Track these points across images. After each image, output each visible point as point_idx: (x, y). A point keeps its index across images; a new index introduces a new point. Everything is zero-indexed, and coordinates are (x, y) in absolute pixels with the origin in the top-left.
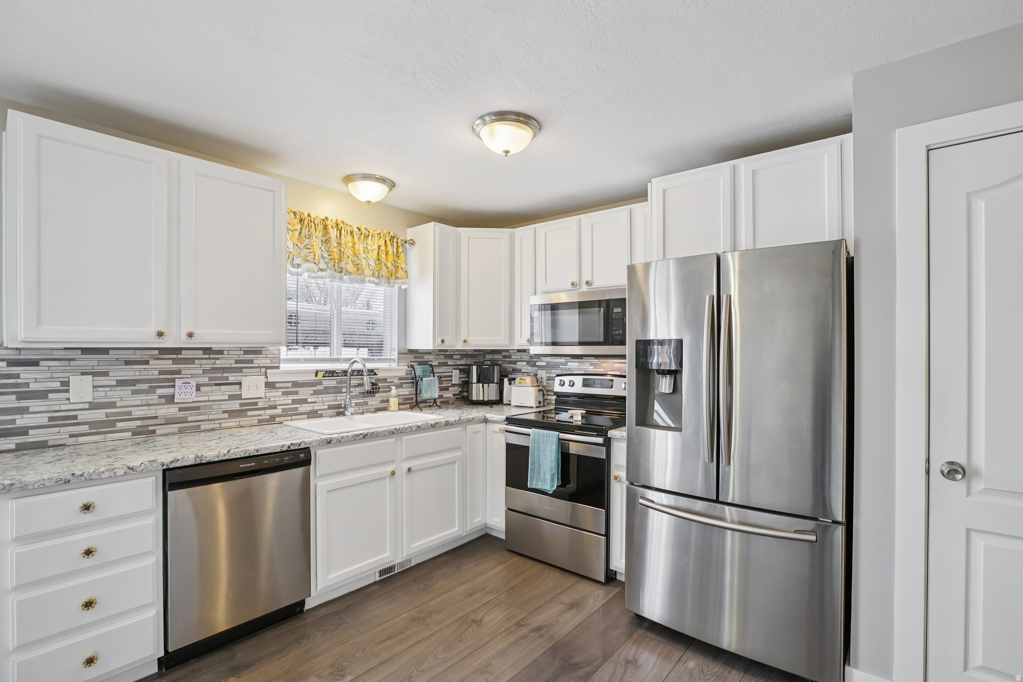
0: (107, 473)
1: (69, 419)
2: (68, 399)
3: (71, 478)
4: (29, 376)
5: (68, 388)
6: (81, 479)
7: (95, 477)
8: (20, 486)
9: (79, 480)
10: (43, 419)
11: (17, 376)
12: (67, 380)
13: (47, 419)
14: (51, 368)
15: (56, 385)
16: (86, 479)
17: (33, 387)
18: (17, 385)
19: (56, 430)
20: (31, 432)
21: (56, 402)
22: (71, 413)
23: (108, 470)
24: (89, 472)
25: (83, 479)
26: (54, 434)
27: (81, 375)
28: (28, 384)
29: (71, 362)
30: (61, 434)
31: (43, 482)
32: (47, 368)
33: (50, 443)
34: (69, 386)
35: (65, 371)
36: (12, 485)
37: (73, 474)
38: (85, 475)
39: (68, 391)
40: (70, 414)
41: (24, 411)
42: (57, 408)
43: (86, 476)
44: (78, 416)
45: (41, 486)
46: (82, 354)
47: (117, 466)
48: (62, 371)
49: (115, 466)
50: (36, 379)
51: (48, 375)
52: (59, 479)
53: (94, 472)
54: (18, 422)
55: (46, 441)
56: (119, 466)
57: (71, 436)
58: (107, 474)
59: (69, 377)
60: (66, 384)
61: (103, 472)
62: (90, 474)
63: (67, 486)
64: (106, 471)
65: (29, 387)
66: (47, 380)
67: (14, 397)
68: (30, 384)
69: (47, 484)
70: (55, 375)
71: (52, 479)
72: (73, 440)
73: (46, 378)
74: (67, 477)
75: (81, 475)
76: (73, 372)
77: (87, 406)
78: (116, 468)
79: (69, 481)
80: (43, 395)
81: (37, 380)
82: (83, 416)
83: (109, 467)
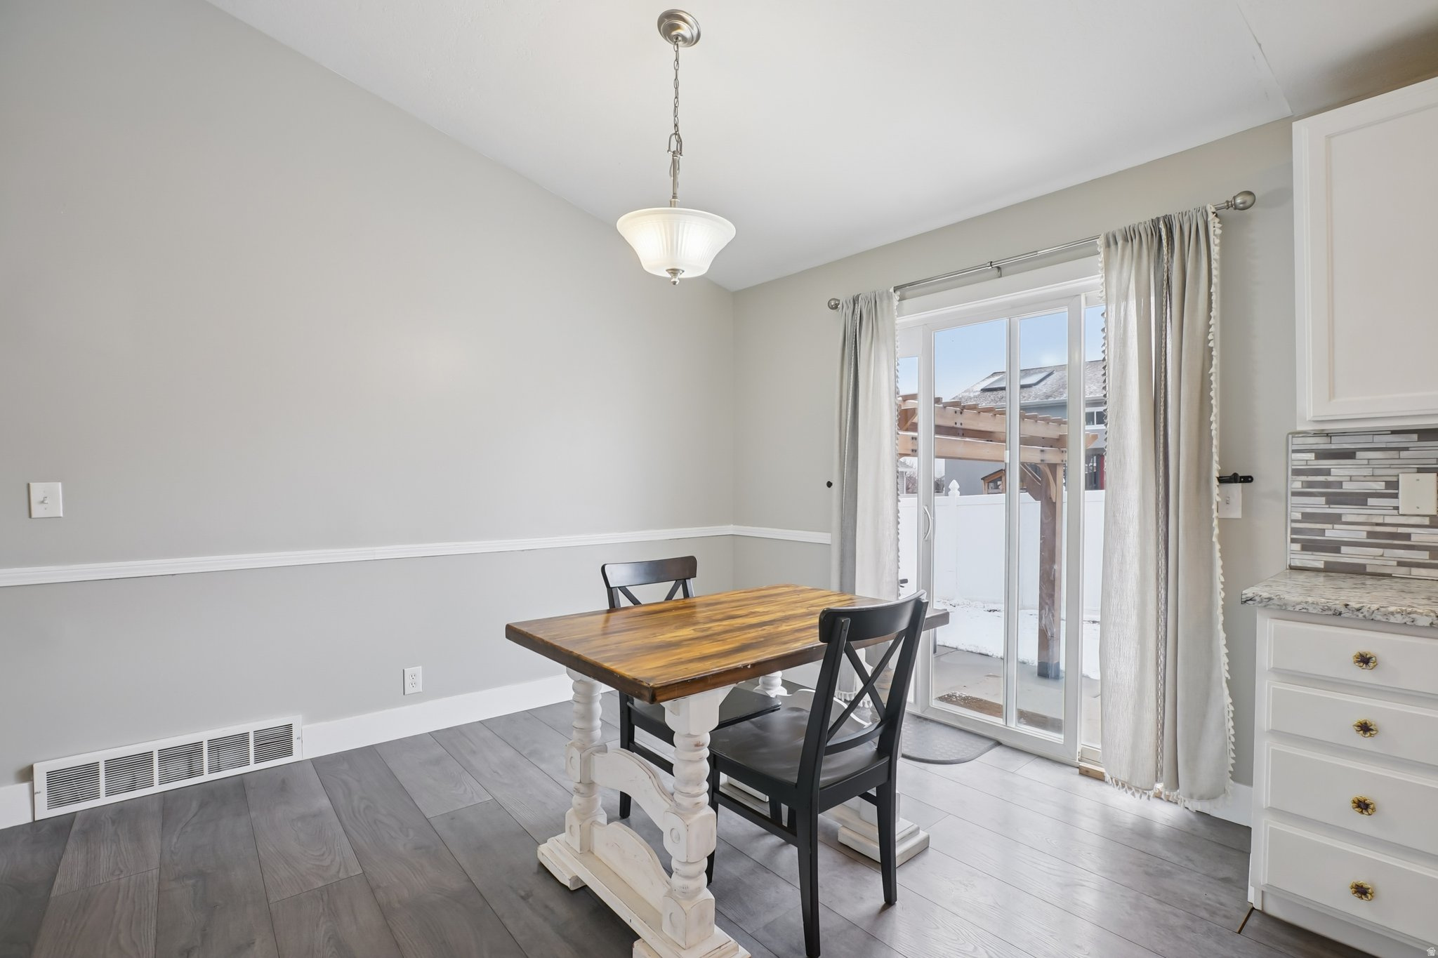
0: (1399, 616)
1: (1397, 539)
2: (1397, 508)
3: (1343, 609)
4: (1341, 472)
5: (1396, 491)
6: (1358, 616)
7: (1379, 618)
8: (1278, 603)
9: (1354, 617)
10: (1360, 534)
11: (1327, 472)
12: (1395, 479)
13: (1365, 534)
14: (1371, 462)
15: (1379, 486)
16: (1364, 616)
17: (1348, 487)
18: (1327, 484)
19: (1379, 551)
20: (1344, 549)
21: (1379, 510)
22: (1401, 530)
23: (1401, 613)
24: (1369, 608)
25: (1361, 616)
26: (1375, 557)
27: (1418, 472)
28: (1340, 484)
29: (1401, 452)
30: (1386, 559)
31: (1305, 606)
32: (1366, 462)
33: (1369, 569)
34: (1398, 489)
35: (1392, 466)
36: (1270, 599)
37: (1347, 605)
38: (1364, 610)
39: (1396, 496)
40: (1399, 531)
41: (1335, 519)
42: (1380, 520)
43: (1366, 613)
44: (1412, 535)
45: (1303, 610)
46: (1420, 440)
47: (1419, 611)
48: (1388, 466)
49: (1415, 609)
50: (1351, 476)
51: (1368, 472)
52: (1326, 607)
53: (1378, 609)
54: (1328, 533)
55: (1364, 566)
56: (1421, 611)
57: (1400, 564)
58: (1399, 619)
59: (1398, 476)
60: (1394, 485)
61: (1392, 613)
62: (1371, 611)
63: (1336, 620)
64: (1399, 612)
65: (1342, 488)
66: (1365, 478)
67: (1323, 500)
68: (1344, 483)
69: (1311, 610)
70: (1378, 472)
71: (1317, 604)
72: (1403, 571)
73: (1365, 476)
74: (1338, 607)
75: (1358, 610)
76: (1405, 468)
77: (1426, 521)
78: (1415, 612)
79: (1340, 614)
80: (1359, 499)
81: (1353, 478)
82: (1419, 536)
83: (1404, 608)
